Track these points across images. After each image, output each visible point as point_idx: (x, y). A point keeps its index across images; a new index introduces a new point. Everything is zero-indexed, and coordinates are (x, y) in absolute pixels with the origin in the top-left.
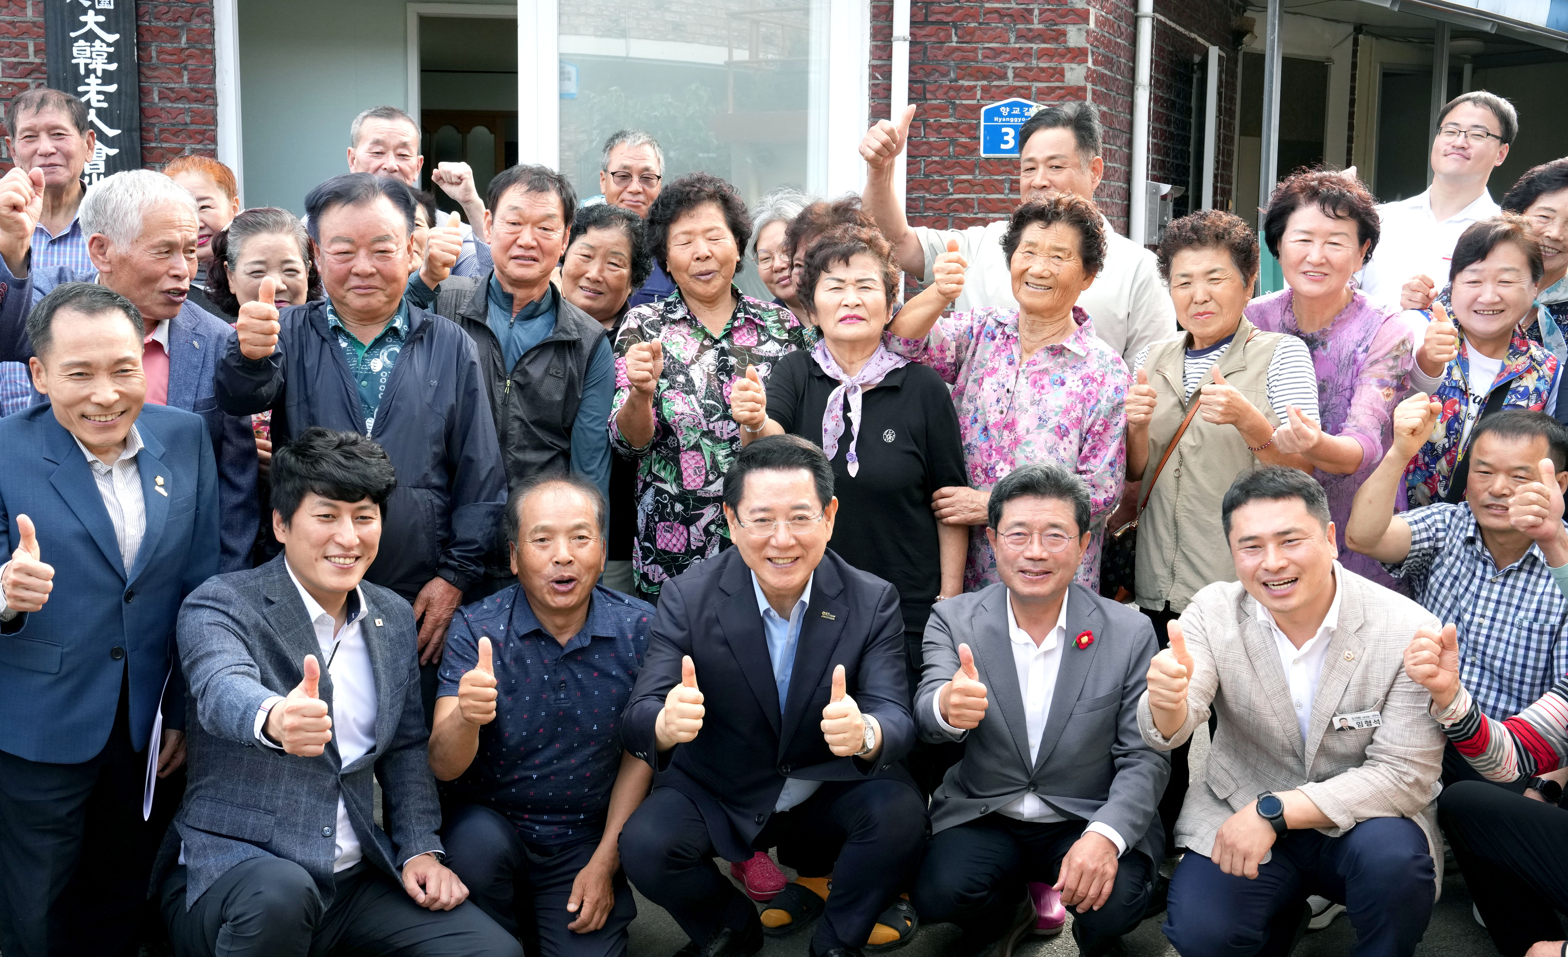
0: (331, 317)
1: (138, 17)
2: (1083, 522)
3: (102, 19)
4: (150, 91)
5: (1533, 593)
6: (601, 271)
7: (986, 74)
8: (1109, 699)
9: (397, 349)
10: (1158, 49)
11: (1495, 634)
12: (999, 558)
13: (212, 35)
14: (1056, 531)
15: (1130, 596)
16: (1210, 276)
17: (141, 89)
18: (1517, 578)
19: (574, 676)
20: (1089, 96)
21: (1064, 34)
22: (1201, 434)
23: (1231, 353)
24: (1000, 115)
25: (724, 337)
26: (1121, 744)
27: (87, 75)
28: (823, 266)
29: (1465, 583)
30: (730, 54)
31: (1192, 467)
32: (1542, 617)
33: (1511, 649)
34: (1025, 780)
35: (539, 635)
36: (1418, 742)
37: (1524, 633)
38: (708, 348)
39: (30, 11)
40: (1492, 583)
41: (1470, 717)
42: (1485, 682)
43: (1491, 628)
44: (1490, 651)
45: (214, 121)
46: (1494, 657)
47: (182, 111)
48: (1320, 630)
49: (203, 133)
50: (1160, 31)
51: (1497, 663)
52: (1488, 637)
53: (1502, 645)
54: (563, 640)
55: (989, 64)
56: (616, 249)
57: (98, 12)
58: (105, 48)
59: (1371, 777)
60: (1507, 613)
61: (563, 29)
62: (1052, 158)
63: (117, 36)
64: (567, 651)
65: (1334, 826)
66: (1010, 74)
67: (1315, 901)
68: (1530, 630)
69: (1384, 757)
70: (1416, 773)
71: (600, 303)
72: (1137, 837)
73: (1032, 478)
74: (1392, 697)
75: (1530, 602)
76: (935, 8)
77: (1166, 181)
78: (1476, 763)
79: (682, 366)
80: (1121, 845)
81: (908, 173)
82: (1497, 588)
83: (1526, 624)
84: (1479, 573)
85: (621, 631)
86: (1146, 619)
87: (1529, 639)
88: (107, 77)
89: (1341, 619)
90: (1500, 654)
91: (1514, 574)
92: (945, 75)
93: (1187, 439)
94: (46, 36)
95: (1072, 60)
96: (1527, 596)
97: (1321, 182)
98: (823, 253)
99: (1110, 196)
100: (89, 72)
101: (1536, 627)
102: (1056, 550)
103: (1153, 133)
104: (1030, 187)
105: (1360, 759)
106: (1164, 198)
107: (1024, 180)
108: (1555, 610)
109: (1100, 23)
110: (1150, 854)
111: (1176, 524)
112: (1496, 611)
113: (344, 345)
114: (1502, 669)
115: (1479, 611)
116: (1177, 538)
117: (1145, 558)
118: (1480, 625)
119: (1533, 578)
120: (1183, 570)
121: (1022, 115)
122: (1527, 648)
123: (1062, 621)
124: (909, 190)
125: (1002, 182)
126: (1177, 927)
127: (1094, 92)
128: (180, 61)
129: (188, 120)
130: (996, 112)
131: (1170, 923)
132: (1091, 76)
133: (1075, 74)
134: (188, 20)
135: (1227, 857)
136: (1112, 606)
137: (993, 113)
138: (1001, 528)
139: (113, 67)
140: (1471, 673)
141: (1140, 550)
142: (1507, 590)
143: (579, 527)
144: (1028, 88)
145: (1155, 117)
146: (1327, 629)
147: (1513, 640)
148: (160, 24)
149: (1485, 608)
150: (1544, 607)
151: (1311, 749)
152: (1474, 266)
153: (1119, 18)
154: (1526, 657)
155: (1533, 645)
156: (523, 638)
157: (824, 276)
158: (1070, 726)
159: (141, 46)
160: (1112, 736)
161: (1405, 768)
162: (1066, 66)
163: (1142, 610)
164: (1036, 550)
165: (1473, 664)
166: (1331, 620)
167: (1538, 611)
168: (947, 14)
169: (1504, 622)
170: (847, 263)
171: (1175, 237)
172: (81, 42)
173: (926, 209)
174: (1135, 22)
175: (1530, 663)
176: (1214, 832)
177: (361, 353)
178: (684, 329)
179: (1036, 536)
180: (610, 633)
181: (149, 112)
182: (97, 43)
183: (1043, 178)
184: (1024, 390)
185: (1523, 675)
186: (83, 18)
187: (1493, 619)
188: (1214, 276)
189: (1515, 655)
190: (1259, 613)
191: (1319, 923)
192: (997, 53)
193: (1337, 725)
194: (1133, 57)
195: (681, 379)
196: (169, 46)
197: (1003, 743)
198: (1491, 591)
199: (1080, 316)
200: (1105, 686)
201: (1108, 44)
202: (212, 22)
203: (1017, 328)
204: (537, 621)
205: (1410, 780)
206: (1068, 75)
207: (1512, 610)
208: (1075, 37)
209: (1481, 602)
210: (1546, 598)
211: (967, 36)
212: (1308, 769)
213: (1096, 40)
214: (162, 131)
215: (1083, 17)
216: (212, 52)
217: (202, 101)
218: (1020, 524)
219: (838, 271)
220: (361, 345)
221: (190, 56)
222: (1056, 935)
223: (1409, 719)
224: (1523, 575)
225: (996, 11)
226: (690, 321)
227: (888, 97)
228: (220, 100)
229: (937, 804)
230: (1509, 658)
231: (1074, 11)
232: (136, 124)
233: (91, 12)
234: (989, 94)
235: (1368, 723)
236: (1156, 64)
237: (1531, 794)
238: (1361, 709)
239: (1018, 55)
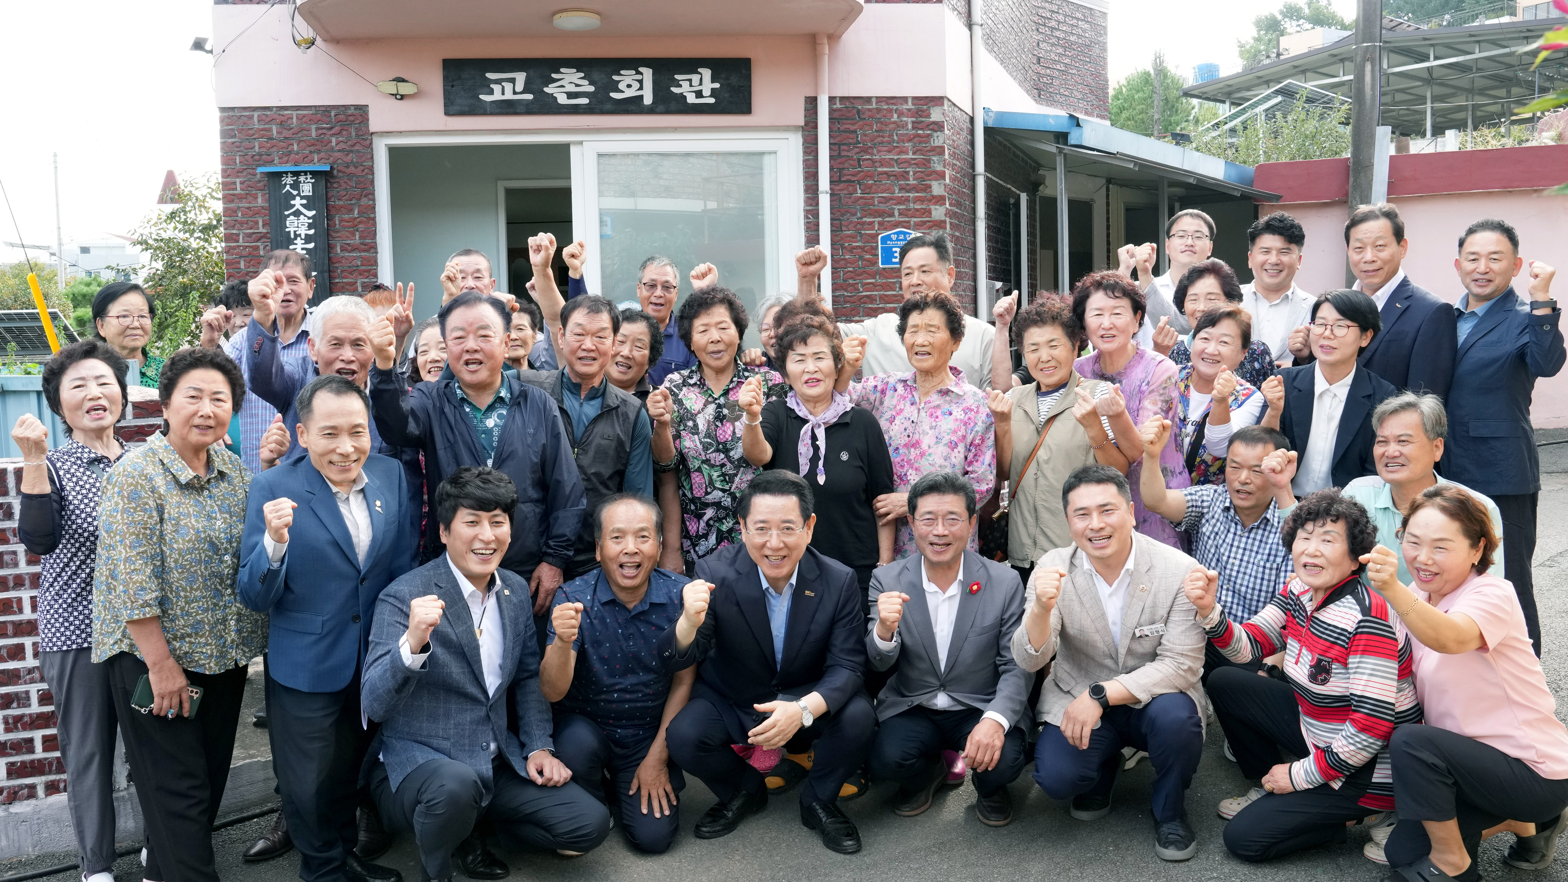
0: (458, 391)
1: (327, 199)
2: (971, 510)
3: (304, 202)
4: (335, 246)
5: (1266, 543)
6: (631, 351)
7: (880, 213)
8: (992, 627)
9: (504, 412)
10: (988, 195)
11: (1242, 570)
12: (916, 534)
13: (374, 208)
14: (953, 516)
15: (1004, 557)
16: (1050, 342)
17: (329, 245)
18: (1256, 534)
19: (639, 630)
20: (948, 226)
21: (930, 187)
22: (1050, 449)
23: (1067, 395)
24: (891, 240)
25: (722, 395)
26: (1002, 656)
27: (295, 238)
28: (790, 347)
29: (1223, 537)
30: (705, 205)
31: (1045, 472)
32: (1272, 558)
33: (1252, 579)
34: (938, 683)
35: (613, 603)
36: (1190, 642)
37: (1261, 569)
38: (711, 403)
39: (260, 200)
40: (1241, 536)
41: (1221, 623)
42: (1236, 601)
43: (1240, 566)
44: (1239, 581)
45: (376, 263)
46: (1241, 585)
47: (355, 258)
48: (1123, 571)
49: (368, 271)
50: (989, 183)
51: (1243, 589)
52: (1238, 572)
53: (1247, 577)
54: (631, 606)
55: (882, 207)
56: (640, 337)
57: (302, 198)
58: (307, 220)
59: (1160, 668)
60: (1250, 556)
61: (601, 194)
62: (923, 266)
63: (314, 212)
64: (633, 613)
65: (1139, 702)
66: (896, 213)
67: (1127, 751)
68: (1264, 567)
69: (1168, 654)
70: (1188, 663)
71: (631, 374)
72: (1016, 718)
73: (936, 482)
74: (1172, 614)
75: (1265, 549)
76: (845, 172)
77: (998, 280)
78: (1225, 652)
79: (692, 415)
80: (1006, 725)
81: (833, 279)
82: (1244, 540)
83: (1262, 563)
84: (1232, 530)
85: (671, 599)
86: (1016, 573)
87: (1263, 573)
88: (308, 239)
89: (1136, 565)
90: (1245, 583)
91: (1254, 531)
92: (854, 214)
93: (1042, 454)
94: (270, 215)
95: (935, 204)
96: (1263, 545)
97: (1103, 278)
98: (789, 338)
99: (964, 291)
100: (297, 236)
101: (1268, 565)
102: (954, 529)
103: (989, 249)
104: (910, 286)
105: (1153, 656)
106: (997, 291)
107: (905, 282)
108: (1279, 554)
109: (953, 179)
110: (1024, 728)
111: (1036, 510)
112: (1243, 555)
113: (468, 410)
114: (1246, 592)
115: (1232, 555)
116: (1037, 519)
117: (1015, 533)
118: (1233, 564)
119: (1266, 533)
120: (1041, 540)
121: (905, 239)
122: (1262, 579)
123: (960, 576)
124: (833, 291)
125: (894, 283)
126: (1042, 773)
127: (951, 223)
128: (354, 225)
129: (359, 263)
130: (888, 238)
131: (1037, 771)
132: (948, 213)
133: (938, 213)
134: (359, 199)
135: (1070, 726)
136: (993, 565)
137: (885, 239)
138: (917, 516)
139: (312, 232)
140: (1227, 595)
141: (1012, 527)
142: (1250, 541)
143: (642, 529)
144: (909, 222)
145: (989, 239)
146: (1127, 570)
147: (1253, 574)
148: (341, 203)
149: (1236, 553)
150: (1273, 552)
151: (1122, 651)
152: (1207, 330)
153: (963, 176)
154: (1261, 585)
155: (1266, 577)
156: (604, 604)
157: (791, 353)
158: (966, 645)
159: (329, 217)
160: (994, 652)
161: (1182, 660)
162: (932, 207)
163: (1013, 567)
164: (940, 529)
165: (1228, 590)
166: (1130, 564)
167: (1269, 555)
168: (853, 175)
169: (1248, 562)
170: (806, 344)
171: (1026, 319)
172: (292, 217)
173: (846, 302)
174: (973, 178)
175: (1264, 588)
176: (1063, 710)
177: (479, 415)
178: (697, 390)
179: (940, 521)
180: (662, 600)
181: (334, 260)
182: (302, 217)
183: (918, 279)
184: (926, 422)
185: (1259, 596)
186: (292, 202)
187: (1241, 560)
188: (1053, 344)
189: (1255, 583)
190: (1084, 563)
191: (1130, 764)
192: (887, 200)
193: (1138, 635)
194: (974, 201)
195: (690, 424)
196: (346, 217)
197: (920, 658)
198: (1240, 541)
199: (955, 371)
200: (990, 617)
201: (958, 193)
202: (374, 200)
203: (915, 381)
204: (613, 593)
205: (1186, 667)
206: (934, 213)
207: (1253, 554)
208: (937, 189)
209: (1234, 549)
210: (1274, 546)
211: (867, 189)
212: (1121, 664)
213: (951, 191)
214: (342, 271)
215: (942, 176)
216: (374, 219)
217: (367, 251)
218: (929, 513)
219: (801, 349)
220: (479, 410)
221: (360, 222)
222: (961, 784)
223: (1183, 628)
224: (1260, 532)
225: (885, 173)
226: (701, 384)
227: (818, 230)
228: (379, 250)
229: (880, 703)
230: (1251, 585)
231: (936, 172)
232: (326, 268)
233: (298, 198)
234: (883, 226)
235: (1158, 632)
236: (988, 205)
237: (1261, 673)
238: (1153, 623)
239: (900, 201)
